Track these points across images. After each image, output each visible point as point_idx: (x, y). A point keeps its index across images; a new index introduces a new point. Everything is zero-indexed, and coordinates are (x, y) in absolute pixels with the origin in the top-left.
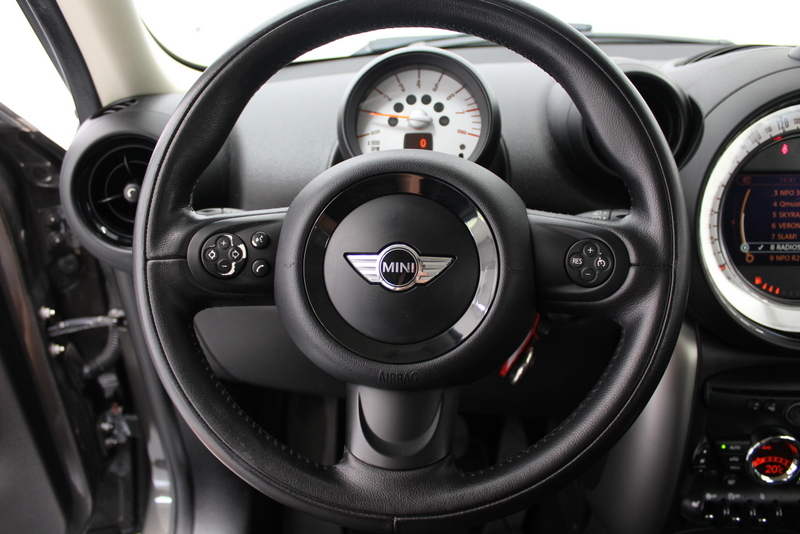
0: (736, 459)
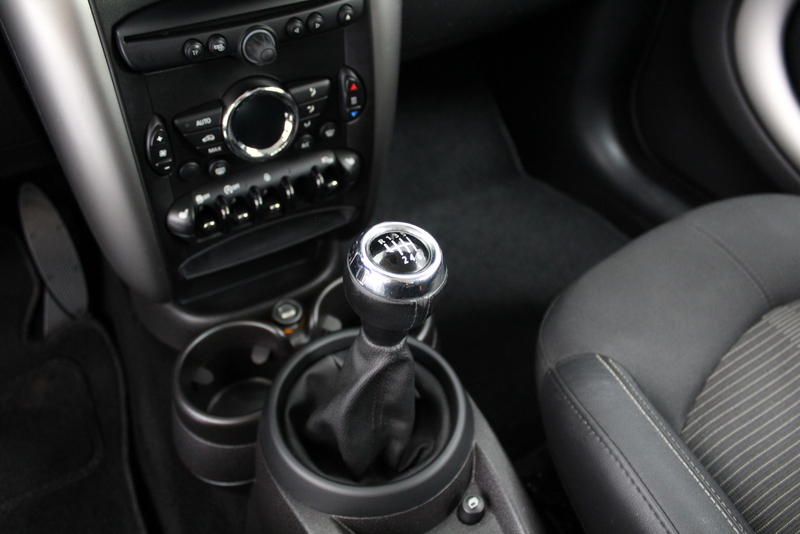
0: (210, 138)
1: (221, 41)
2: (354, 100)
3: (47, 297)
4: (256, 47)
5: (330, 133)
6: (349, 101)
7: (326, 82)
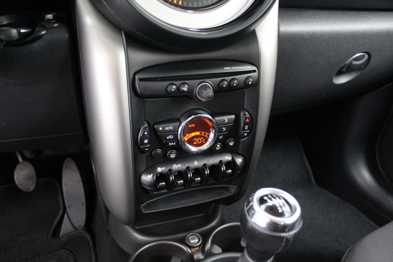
0: (171, 137)
1: (186, 86)
2: (246, 127)
3: (66, 216)
4: (204, 91)
5: (231, 144)
6: (244, 127)
7: (233, 117)
